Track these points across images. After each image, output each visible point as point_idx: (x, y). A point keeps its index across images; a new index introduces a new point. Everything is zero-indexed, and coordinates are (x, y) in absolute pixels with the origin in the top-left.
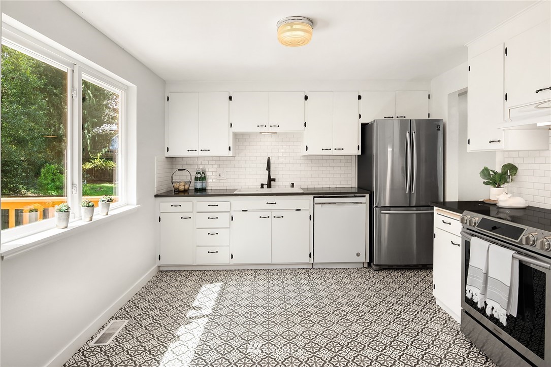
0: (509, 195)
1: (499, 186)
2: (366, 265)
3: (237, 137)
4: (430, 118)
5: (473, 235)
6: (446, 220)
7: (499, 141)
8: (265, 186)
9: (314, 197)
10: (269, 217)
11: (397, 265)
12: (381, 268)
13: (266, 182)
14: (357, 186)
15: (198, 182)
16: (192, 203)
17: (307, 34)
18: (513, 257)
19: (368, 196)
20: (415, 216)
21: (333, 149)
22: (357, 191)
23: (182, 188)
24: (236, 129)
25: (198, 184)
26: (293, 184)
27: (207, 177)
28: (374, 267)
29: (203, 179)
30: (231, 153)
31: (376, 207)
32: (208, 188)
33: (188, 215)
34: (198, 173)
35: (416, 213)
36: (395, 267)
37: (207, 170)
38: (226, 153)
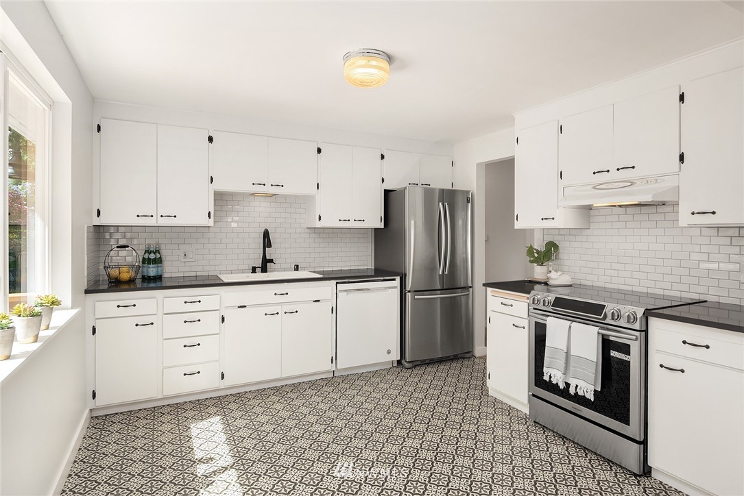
0: (559, 273)
1: (542, 265)
2: (395, 364)
3: (220, 197)
4: (453, 188)
5: (548, 316)
6: (505, 301)
7: (553, 219)
8: (257, 270)
9: (337, 283)
10: (278, 313)
11: (430, 360)
12: (416, 364)
13: (259, 263)
14: (373, 268)
15: (151, 266)
16: (155, 300)
17: (383, 72)
18: (598, 333)
19: (398, 279)
20: (439, 301)
21: (352, 220)
22: (373, 274)
23: (125, 276)
24: (220, 186)
25: (150, 270)
26: (297, 266)
27: (164, 258)
28: (407, 365)
29: (158, 261)
30: (211, 222)
31: (409, 292)
32: (166, 275)
33: (148, 320)
34: (149, 252)
35: (441, 298)
36: (427, 362)
37: (163, 247)
38: (204, 221)
